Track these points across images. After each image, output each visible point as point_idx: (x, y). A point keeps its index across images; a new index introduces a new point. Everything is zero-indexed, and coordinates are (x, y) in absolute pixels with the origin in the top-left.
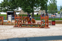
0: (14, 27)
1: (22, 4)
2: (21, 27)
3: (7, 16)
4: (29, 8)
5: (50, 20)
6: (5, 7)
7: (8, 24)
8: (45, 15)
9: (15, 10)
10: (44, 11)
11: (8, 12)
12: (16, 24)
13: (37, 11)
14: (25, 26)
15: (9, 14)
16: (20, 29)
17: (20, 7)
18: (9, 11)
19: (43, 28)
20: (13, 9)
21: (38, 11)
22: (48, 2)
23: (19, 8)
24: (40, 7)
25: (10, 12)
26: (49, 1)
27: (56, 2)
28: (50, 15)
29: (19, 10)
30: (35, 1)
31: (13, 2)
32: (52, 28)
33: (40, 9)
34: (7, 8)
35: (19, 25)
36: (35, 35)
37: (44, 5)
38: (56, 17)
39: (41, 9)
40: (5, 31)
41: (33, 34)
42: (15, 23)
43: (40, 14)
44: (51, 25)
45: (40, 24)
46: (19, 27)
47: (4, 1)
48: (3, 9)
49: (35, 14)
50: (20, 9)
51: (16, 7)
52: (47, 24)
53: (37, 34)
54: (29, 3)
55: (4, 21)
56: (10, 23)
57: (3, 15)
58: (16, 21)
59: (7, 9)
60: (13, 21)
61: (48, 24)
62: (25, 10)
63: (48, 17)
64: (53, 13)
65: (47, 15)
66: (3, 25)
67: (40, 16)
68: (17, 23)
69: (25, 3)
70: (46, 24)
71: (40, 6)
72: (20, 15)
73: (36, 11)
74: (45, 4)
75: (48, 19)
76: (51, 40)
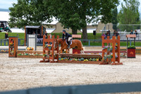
0: (41, 62)
1: (59, 9)
2: (57, 62)
3: (26, 36)
4: (75, 17)
5: (124, 45)
6: (20, 16)
7: (28, 55)
8: (112, 35)
9: (44, 23)
10: (111, 25)
11: (27, 27)
12: (46, 56)
13: (93, 26)
14: (67, 59)
15: (30, 31)
16: (55, 67)
17: (55, 15)
18: (30, 24)
19: (107, 64)
20: (38, 21)
21: (97, 26)
22: (118, 4)
23: (54, 18)
24: (100, 16)
25: (33, 27)
26: (120, 3)
27: (138, 3)
28: (124, 35)
29: (52, 23)
30: (88, 1)
31: (40, 5)
32: (127, 63)
33: (99, 21)
34: (25, 19)
35: (53, 57)
36: (88, 80)
37: (109, 11)
38: (137, 39)
39: (103, 21)
40: (22, 70)
41: (85, 78)
42: (44, 52)
43: (100, 31)
44: (125, 57)
45: (99, 54)
46: (52, 62)
47: (20, 2)
48: (17, 20)
49: (90, 31)
50: (55, 21)
51: (47, 16)
52: (116, 54)
53: (94, 78)
54: (76, 8)
55: (19, 47)
56: (31, 52)
57: (18, 34)
58: (46, 48)
59: (27, 20)
60: (40, 49)
61: (118, 55)
62: (66, 23)
63: (119, 38)
64: (130, 30)
65: (117, 34)
66: (16, 57)
67: (100, 37)
68: (49, 52)
69: (67, 8)
70: (114, 54)
71: (101, 14)
72: (54, 35)
73: (91, 24)
74: (112, 10)
75: (120, 43)
76: (127, 92)
